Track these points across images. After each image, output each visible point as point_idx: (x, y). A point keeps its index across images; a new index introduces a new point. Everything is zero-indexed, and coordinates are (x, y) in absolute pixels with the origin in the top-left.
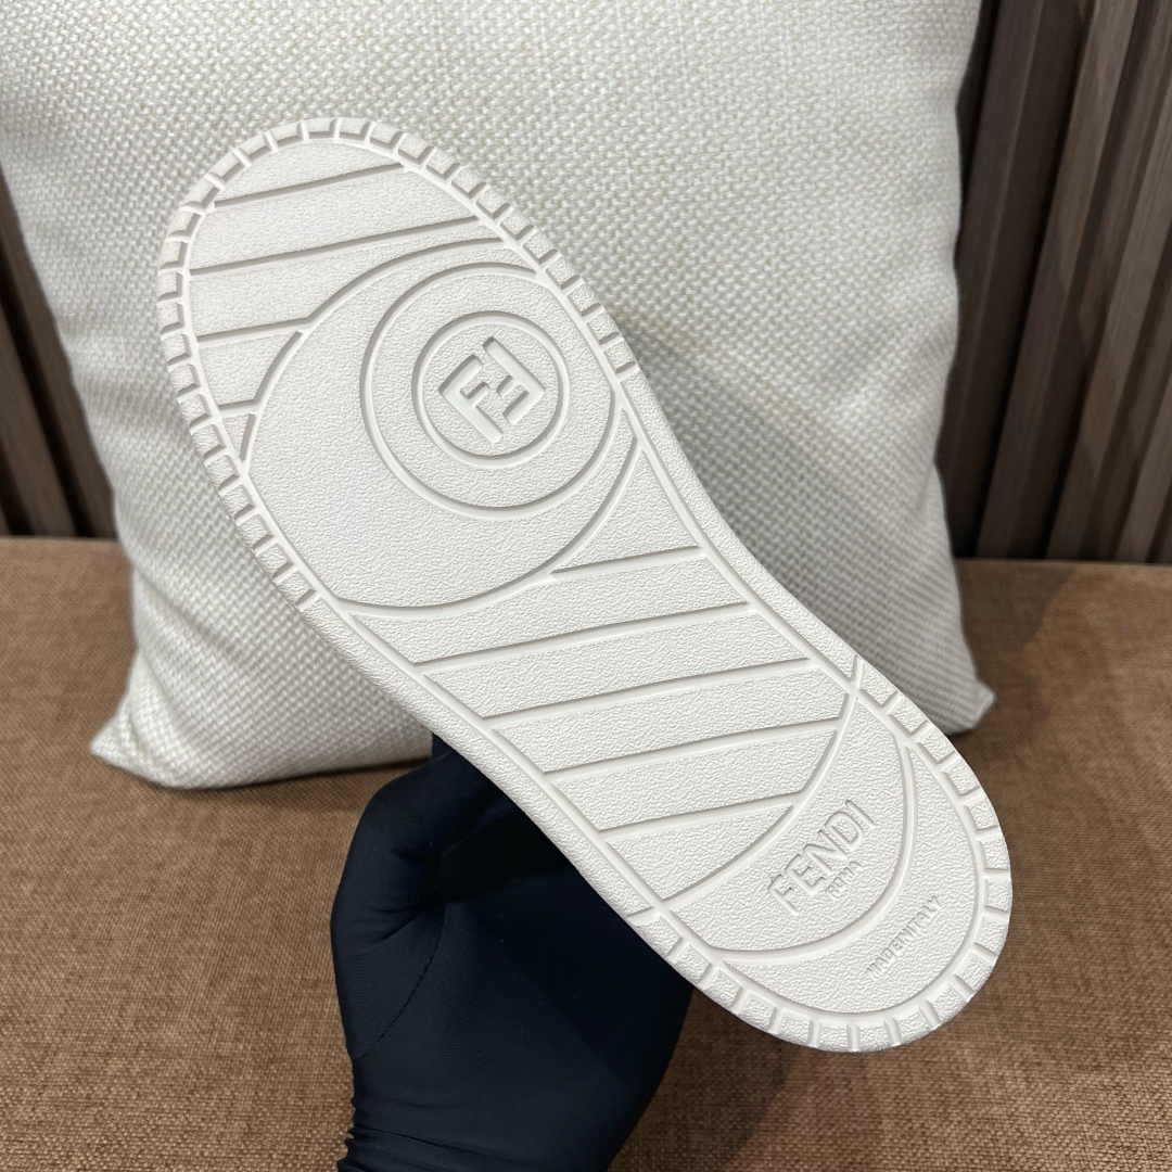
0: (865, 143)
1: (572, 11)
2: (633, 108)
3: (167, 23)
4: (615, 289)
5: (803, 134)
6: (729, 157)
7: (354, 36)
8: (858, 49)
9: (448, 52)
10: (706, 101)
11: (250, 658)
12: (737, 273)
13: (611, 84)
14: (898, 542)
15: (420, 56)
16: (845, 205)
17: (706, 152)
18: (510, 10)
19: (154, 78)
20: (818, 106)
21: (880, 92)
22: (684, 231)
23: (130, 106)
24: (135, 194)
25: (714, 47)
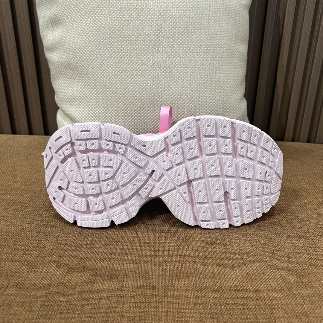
0: (228, 10)
4: (173, 35)
6: (199, 9)
12: (200, 34)
17: (194, 7)
22: (189, 23)
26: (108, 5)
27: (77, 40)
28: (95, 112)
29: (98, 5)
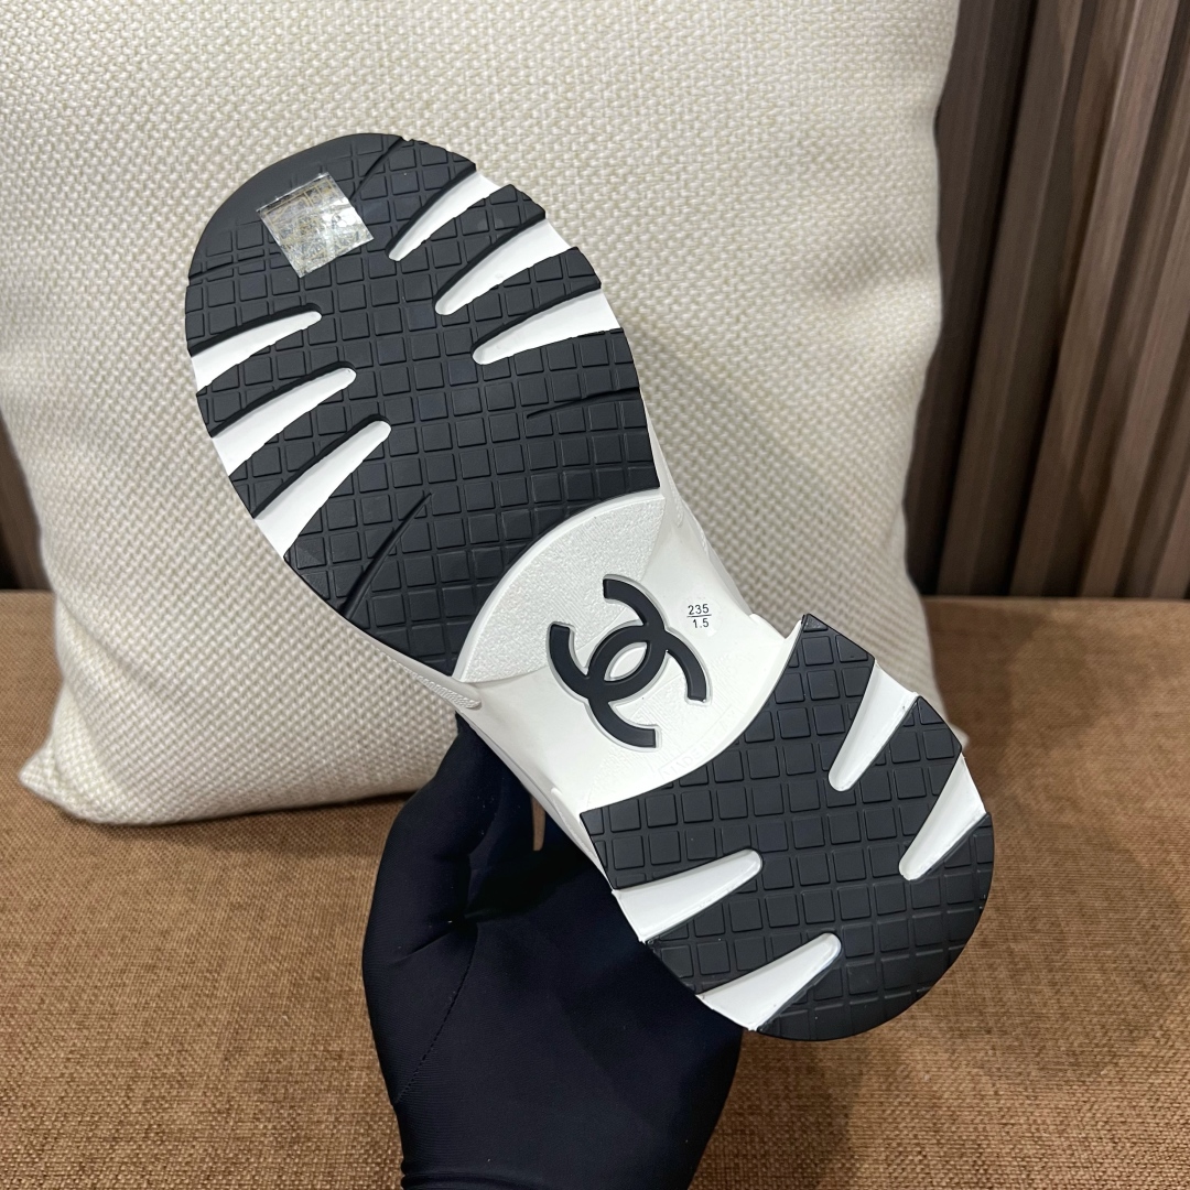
0: (829, 160)
1: (521, 11)
2: (584, 115)
3: (92, 19)
5: (764, 148)
6: (684, 169)
7: (291, 33)
8: (823, 61)
9: (390, 53)
10: (661, 109)
11: (174, 692)
12: (693, 292)
13: (560, 89)
14: (859, 581)
15: (359, 56)
16: (808, 224)
17: (660, 163)
18: (456, 10)
19: (78, 77)
20: (780, 119)
21: (847, 108)
22: (636, 245)
23: (53, 107)
24: (58, 201)
25: (670, 53)
26: (235, 158)
27: (104, 320)
28: (219, 633)
29: (186, 159)
